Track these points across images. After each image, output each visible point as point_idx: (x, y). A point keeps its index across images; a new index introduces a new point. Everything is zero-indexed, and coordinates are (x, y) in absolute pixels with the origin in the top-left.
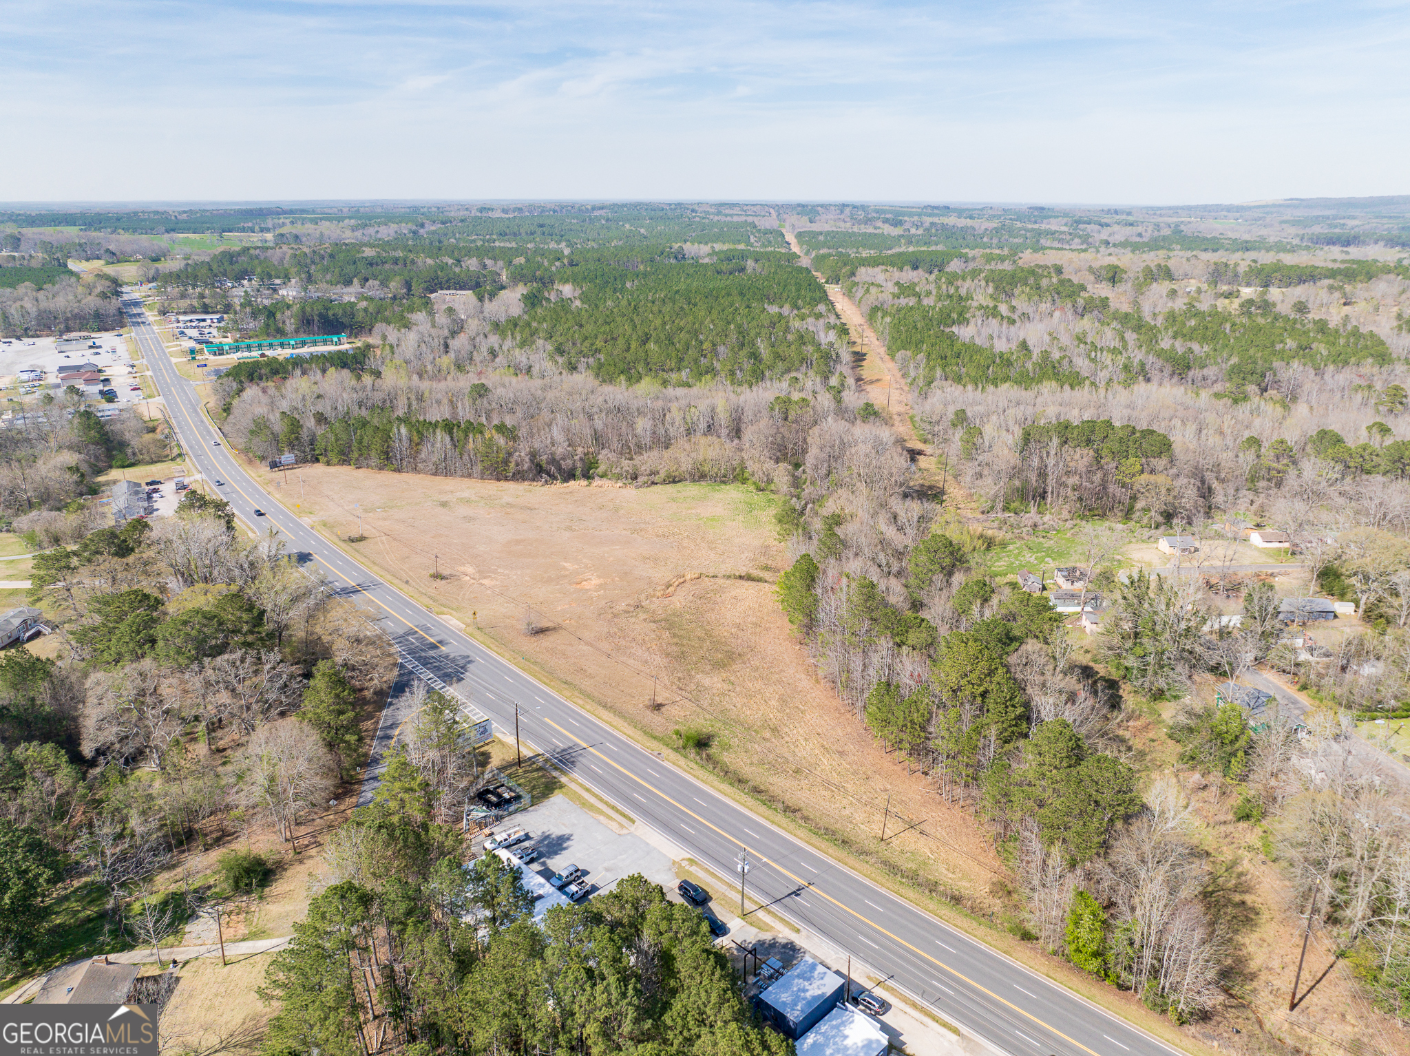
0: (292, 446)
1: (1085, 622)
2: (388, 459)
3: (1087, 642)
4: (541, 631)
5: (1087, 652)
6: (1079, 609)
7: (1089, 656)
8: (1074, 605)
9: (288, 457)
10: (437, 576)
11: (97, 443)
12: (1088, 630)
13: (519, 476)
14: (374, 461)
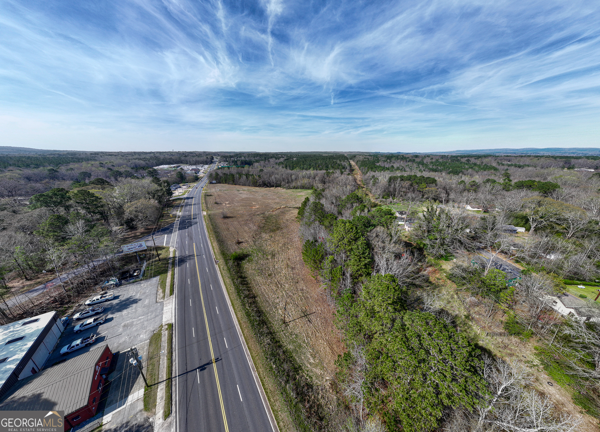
0: (216, 180)
1: (406, 228)
2: (234, 182)
3: (406, 234)
4: (225, 217)
5: (406, 237)
6: (403, 223)
7: (407, 239)
8: (402, 222)
9: (214, 182)
10: (216, 203)
11: (179, 178)
12: (407, 230)
13: (260, 186)
14: (231, 182)
